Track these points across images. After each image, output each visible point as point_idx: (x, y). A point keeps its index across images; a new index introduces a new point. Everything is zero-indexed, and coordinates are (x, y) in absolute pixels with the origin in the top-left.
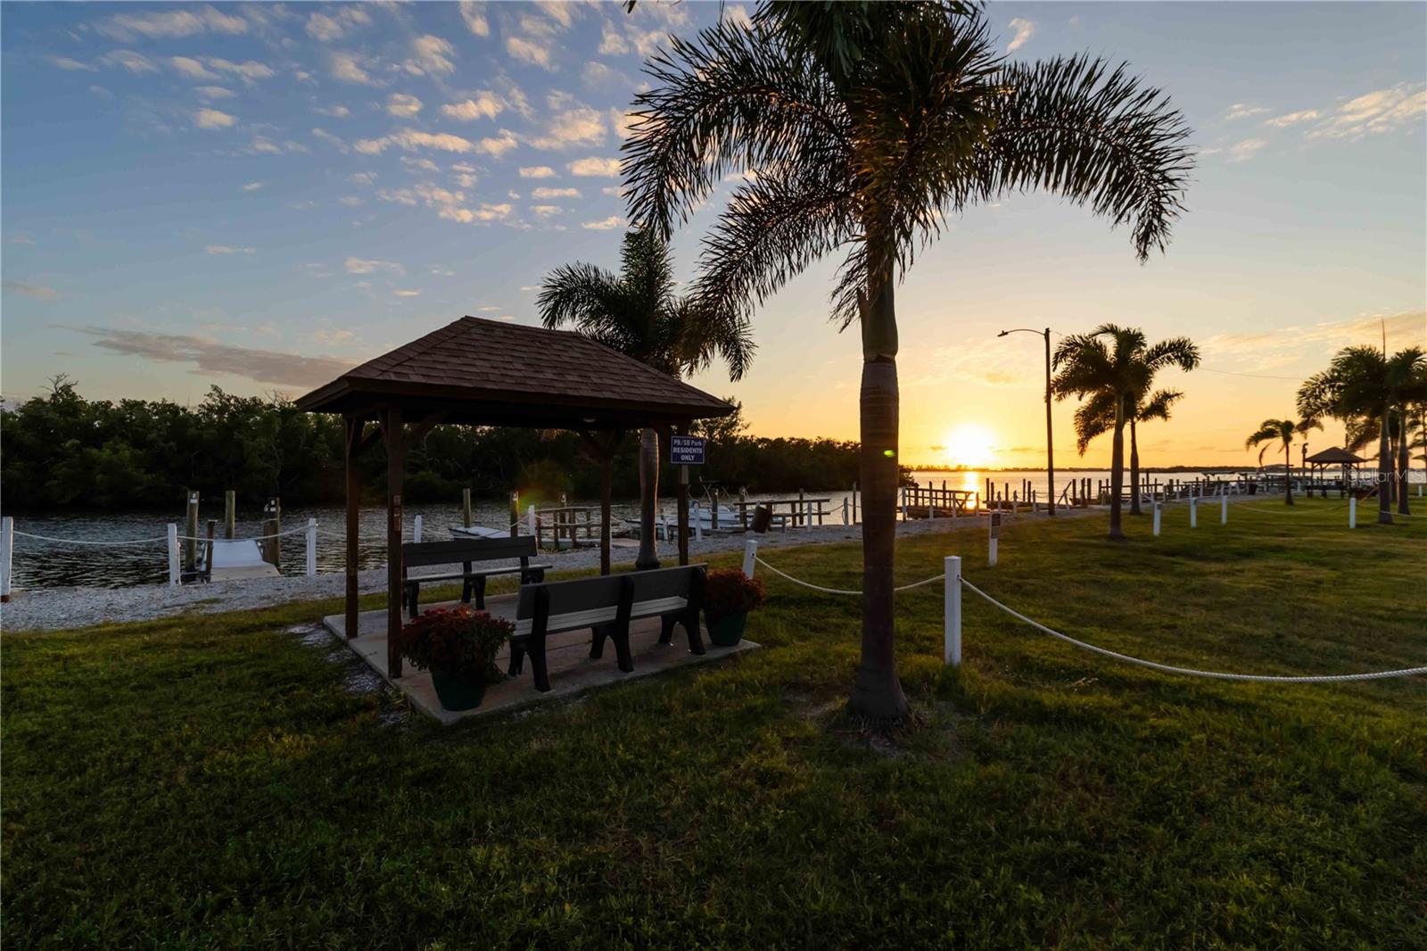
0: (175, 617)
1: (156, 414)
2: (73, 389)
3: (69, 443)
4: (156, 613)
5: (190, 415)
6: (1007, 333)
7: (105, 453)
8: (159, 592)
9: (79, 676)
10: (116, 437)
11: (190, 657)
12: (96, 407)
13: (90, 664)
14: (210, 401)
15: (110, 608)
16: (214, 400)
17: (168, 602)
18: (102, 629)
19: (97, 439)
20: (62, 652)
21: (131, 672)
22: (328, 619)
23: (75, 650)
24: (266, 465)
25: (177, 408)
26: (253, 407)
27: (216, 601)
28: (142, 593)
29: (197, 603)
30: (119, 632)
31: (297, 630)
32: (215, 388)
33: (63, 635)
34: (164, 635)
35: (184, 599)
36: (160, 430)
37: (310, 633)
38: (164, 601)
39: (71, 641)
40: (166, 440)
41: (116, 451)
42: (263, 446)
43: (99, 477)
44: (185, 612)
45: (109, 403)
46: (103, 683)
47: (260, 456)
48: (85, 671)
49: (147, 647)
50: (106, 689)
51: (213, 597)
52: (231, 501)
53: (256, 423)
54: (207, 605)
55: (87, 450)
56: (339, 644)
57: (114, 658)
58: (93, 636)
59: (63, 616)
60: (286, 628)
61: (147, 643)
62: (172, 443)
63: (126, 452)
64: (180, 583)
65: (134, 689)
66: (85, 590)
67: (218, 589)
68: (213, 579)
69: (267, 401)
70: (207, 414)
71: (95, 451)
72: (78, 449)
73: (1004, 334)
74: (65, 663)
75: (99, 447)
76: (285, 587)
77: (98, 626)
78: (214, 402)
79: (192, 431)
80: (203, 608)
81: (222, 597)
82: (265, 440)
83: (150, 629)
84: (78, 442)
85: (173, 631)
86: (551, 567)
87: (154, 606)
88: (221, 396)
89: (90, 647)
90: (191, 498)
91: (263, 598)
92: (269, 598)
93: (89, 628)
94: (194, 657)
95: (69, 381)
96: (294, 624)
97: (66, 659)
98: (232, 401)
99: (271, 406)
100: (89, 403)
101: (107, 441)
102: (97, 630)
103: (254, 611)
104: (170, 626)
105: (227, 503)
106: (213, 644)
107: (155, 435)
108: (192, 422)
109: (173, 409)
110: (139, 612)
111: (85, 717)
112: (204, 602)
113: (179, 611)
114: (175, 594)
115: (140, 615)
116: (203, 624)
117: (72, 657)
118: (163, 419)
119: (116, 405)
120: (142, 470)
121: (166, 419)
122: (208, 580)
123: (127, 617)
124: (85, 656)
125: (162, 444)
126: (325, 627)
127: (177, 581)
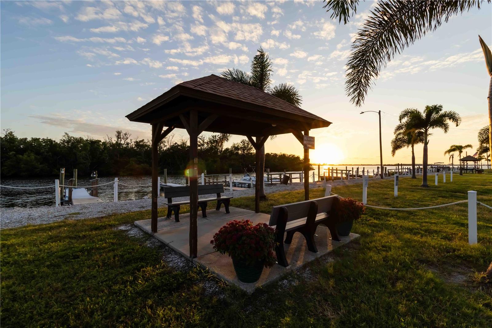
0: (61, 222)
1: (44, 143)
2: (13, 133)
3: (11, 153)
4: (52, 220)
5: (57, 143)
6: (363, 113)
7: (25, 157)
8: (51, 209)
9: (16, 257)
10: (29, 151)
11: (76, 245)
12: (21, 140)
13: (22, 250)
14: (64, 138)
15: (30, 218)
16: (66, 138)
17: (57, 214)
18: (27, 229)
19: (22, 151)
20: (6, 242)
21: (45, 256)
22: (137, 222)
23: (13, 241)
24: (85, 161)
25: (52, 141)
26: (80, 140)
27: (79, 213)
28: (44, 210)
29: (70, 214)
30: (36, 230)
31: (122, 228)
32: (66, 134)
33: (8, 232)
34: (58, 231)
35: (63, 213)
36: (45, 149)
37: (130, 230)
38: (55, 214)
39: (11, 235)
40: (47, 152)
41: (29, 156)
42: (84, 155)
43: (22, 166)
44: (65, 219)
45: (26, 139)
46: (30, 262)
47: (83, 158)
48: (19, 254)
49: (52, 239)
50: (32, 267)
51: (77, 212)
52: (76, 173)
53: (81, 147)
54: (74, 216)
55: (17, 156)
56: (148, 236)
57: (35, 245)
58: (22, 232)
59: (7, 221)
60: (117, 227)
61: (50, 236)
62: (50, 153)
63: (33, 156)
64: (60, 205)
65: (48, 267)
66: (18, 208)
67: (78, 208)
68: (74, 203)
69: (85, 139)
70: (63, 143)
71: (21, 156)
72: (15, 155)
73: (362, 113)
74: (8, 248)
75: (22, 155)
76: (107, 207)
77: (25, 227)
78: (66, 139)
79: (58, 149)
80: (73, 217)
81: (81, 211)
82: (84, 152)
83: (51, 228)
84: (14, 153)
85: (62, 229)
86: (233, 198)
87: (50, 216)
88: (68, 137)
89: (22, 239)
90: (62, 171)
91: (99, 212)
92: (102, 212)
93: (20, 228)
94: (78, 245)
95: (11, 130)
96: (120, 225)
97: (9, 247)
98: (72, 139)
99: (87, 140)
100: (19, 139)
101: (26, 152)
102: (24, 229)
103: (98, 218)
104: (60, 226)
105: (74, 174)
106: (84, 236)
107: (43, 150)
108: (58, 146)
109: (50, 141)
110: (44, 219)
111: (20, 290)
112: (73, 214)
113: (62, 219)
114: (59, 210)
115: (44, 220)
116: (75, 225)
117: (12, 245)
118: (47, 145)
119: (29, 139)
120: (39, 163)
121: (48, 144)
122: (72, 204)
123: (38, 222)
124: (19, 245)
125: (46, 154)
126: (136, 226)
127: (59, 205)
